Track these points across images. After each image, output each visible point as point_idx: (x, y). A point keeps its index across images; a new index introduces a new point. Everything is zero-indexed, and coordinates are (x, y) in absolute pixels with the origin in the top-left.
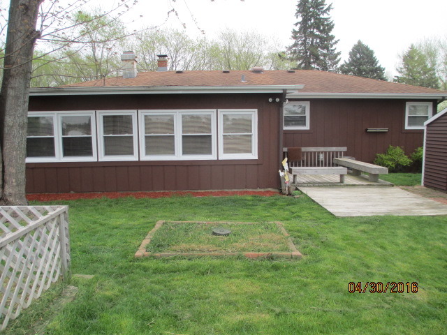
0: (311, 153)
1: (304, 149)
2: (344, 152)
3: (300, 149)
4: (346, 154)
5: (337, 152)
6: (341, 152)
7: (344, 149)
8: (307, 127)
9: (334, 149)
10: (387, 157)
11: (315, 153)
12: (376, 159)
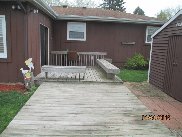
0: (83, 55)
1: (78, 53)
2: (105, 55)
3: (76, 53)
4: (106, 57)
5: (100, 56)
6: (103, 56)
7: (105, 54)
8: (84, 39)
9: (98, 53)
10: (132, 60)
11: (86, 55)
12: (126, 61)
